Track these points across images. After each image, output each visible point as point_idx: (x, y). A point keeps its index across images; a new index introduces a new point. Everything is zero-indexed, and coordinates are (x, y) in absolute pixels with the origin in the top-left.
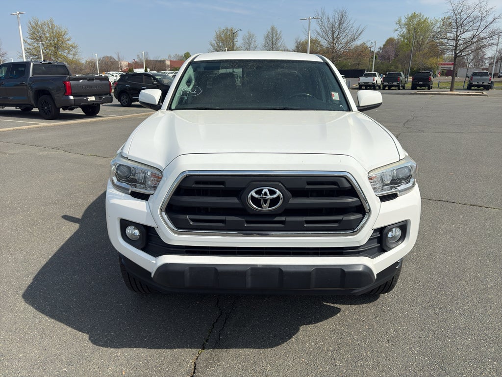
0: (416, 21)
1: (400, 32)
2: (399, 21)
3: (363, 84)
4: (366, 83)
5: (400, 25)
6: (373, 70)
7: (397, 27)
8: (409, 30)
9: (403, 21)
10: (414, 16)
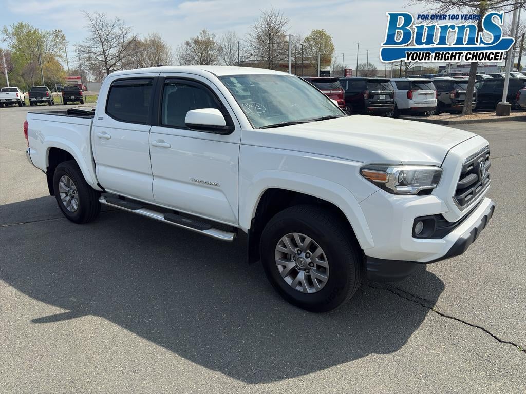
0: (25, 31)
1: (10, 42)
2: (6, 31)
3: (5, 101)
4: (9, 99)
5: (7, 35)
6: (8, 85)
7: (5, 37)
8: (20, 41)
9: (10, 31)
10: (21, 26)
